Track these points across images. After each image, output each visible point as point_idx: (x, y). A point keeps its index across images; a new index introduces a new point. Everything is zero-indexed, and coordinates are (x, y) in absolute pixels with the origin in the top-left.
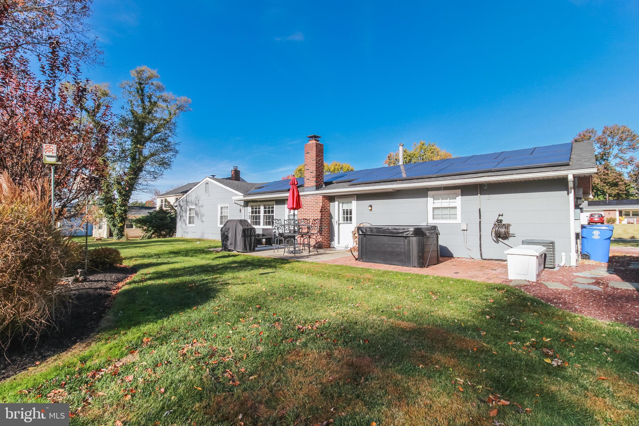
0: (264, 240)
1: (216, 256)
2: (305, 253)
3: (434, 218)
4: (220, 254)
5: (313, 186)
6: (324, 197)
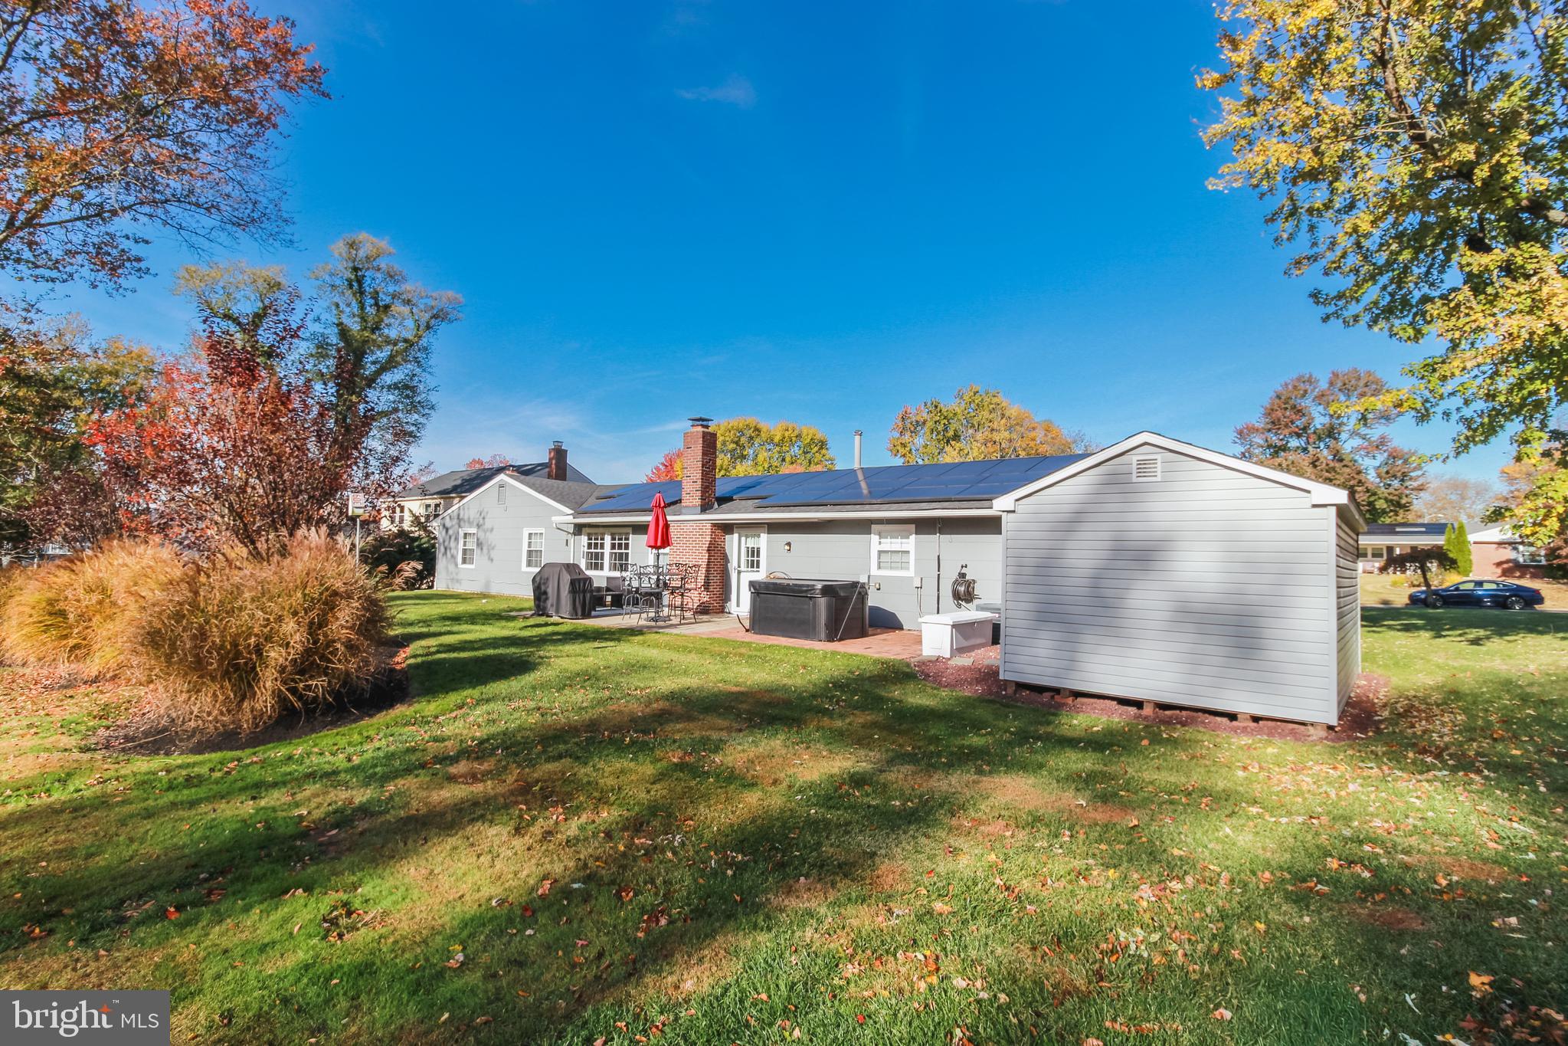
0: (609, 599)
1: (524, 624)
2: (675, 621)
3: (879, 568)
4: (531, 622)
5: (695, 506)
6: (714, 525)
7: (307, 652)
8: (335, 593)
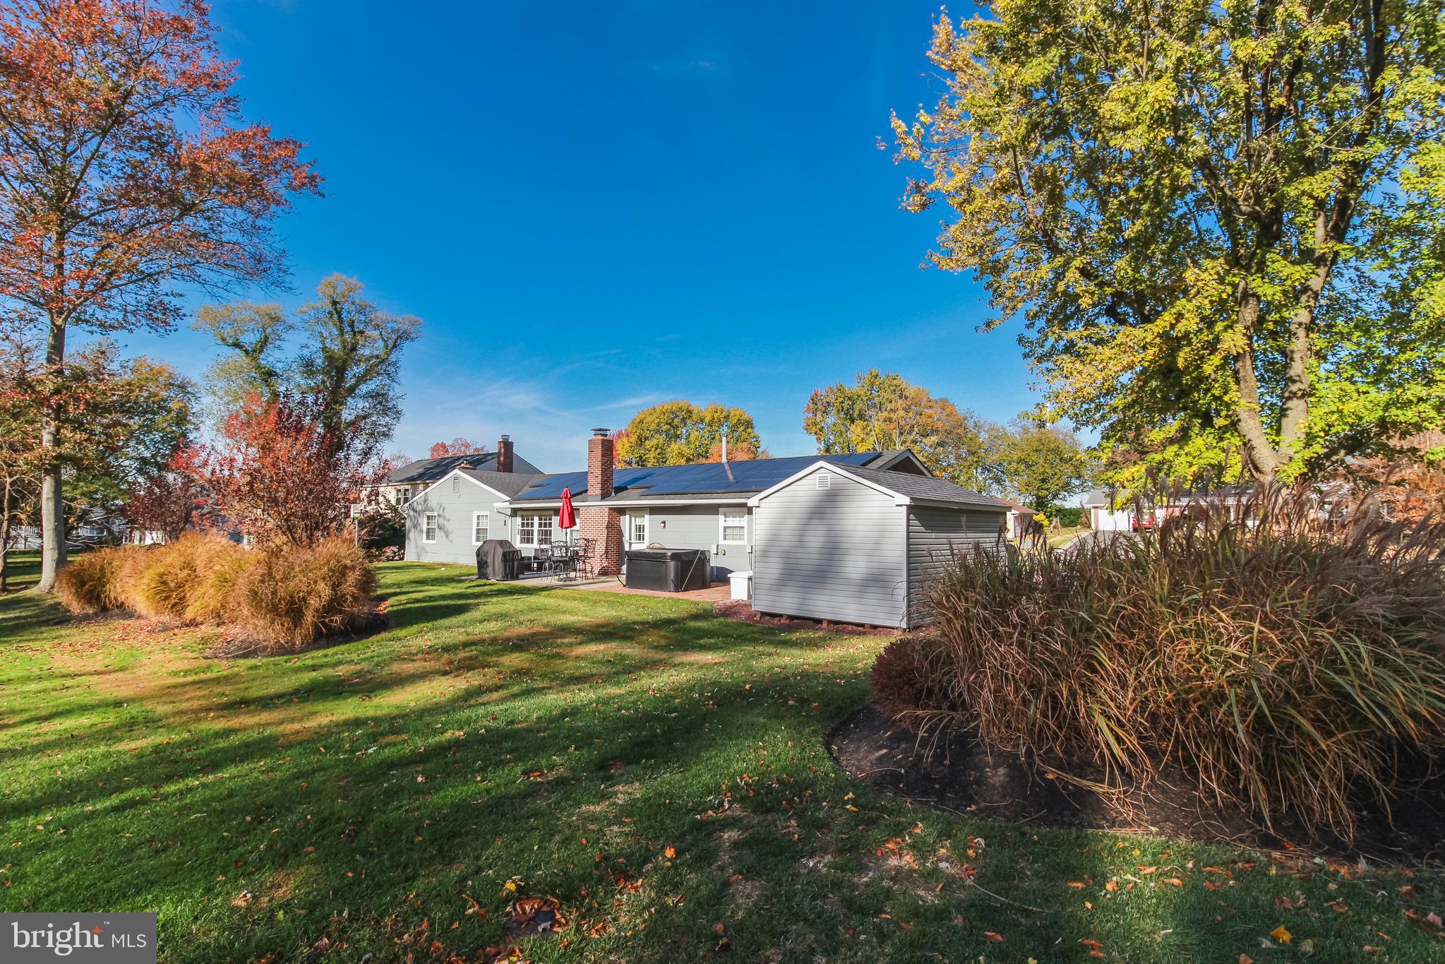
0: (534, 565)
1: (468, 585)
3: (725, 539)
4: (474, 583)
5: (597, 495)
6: (611, 509)
7: (331, 601)
8: (345, 567)
